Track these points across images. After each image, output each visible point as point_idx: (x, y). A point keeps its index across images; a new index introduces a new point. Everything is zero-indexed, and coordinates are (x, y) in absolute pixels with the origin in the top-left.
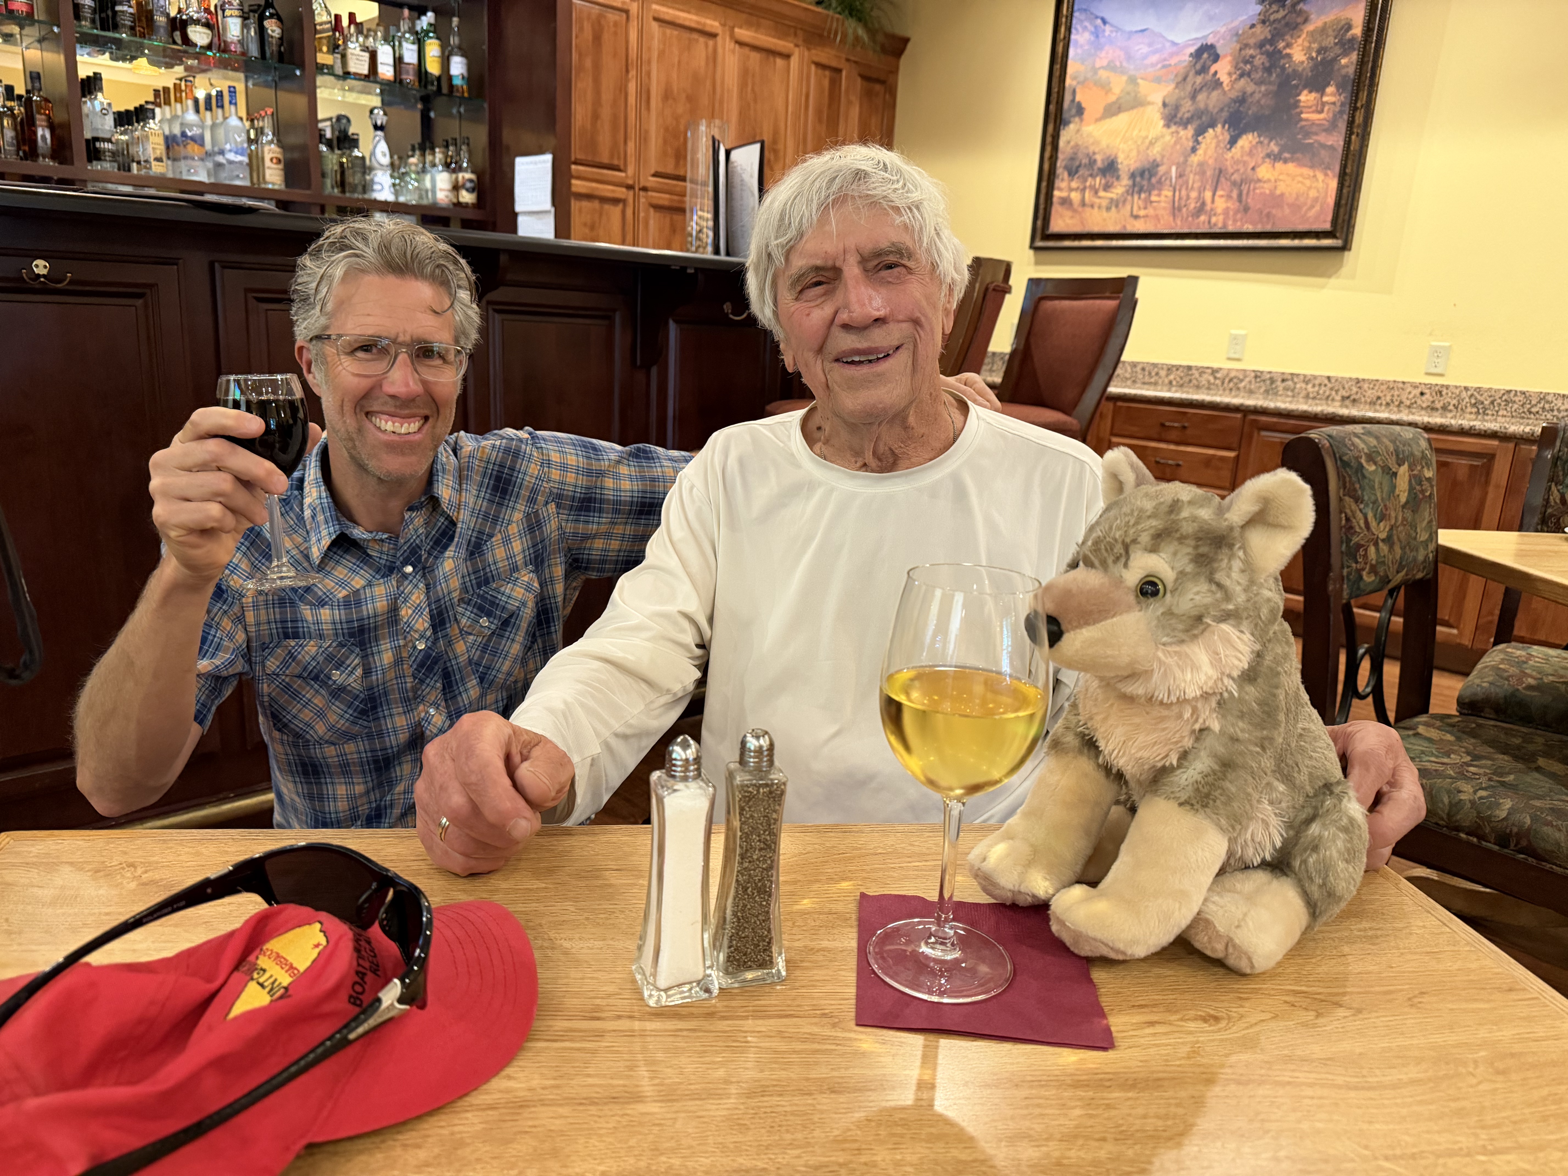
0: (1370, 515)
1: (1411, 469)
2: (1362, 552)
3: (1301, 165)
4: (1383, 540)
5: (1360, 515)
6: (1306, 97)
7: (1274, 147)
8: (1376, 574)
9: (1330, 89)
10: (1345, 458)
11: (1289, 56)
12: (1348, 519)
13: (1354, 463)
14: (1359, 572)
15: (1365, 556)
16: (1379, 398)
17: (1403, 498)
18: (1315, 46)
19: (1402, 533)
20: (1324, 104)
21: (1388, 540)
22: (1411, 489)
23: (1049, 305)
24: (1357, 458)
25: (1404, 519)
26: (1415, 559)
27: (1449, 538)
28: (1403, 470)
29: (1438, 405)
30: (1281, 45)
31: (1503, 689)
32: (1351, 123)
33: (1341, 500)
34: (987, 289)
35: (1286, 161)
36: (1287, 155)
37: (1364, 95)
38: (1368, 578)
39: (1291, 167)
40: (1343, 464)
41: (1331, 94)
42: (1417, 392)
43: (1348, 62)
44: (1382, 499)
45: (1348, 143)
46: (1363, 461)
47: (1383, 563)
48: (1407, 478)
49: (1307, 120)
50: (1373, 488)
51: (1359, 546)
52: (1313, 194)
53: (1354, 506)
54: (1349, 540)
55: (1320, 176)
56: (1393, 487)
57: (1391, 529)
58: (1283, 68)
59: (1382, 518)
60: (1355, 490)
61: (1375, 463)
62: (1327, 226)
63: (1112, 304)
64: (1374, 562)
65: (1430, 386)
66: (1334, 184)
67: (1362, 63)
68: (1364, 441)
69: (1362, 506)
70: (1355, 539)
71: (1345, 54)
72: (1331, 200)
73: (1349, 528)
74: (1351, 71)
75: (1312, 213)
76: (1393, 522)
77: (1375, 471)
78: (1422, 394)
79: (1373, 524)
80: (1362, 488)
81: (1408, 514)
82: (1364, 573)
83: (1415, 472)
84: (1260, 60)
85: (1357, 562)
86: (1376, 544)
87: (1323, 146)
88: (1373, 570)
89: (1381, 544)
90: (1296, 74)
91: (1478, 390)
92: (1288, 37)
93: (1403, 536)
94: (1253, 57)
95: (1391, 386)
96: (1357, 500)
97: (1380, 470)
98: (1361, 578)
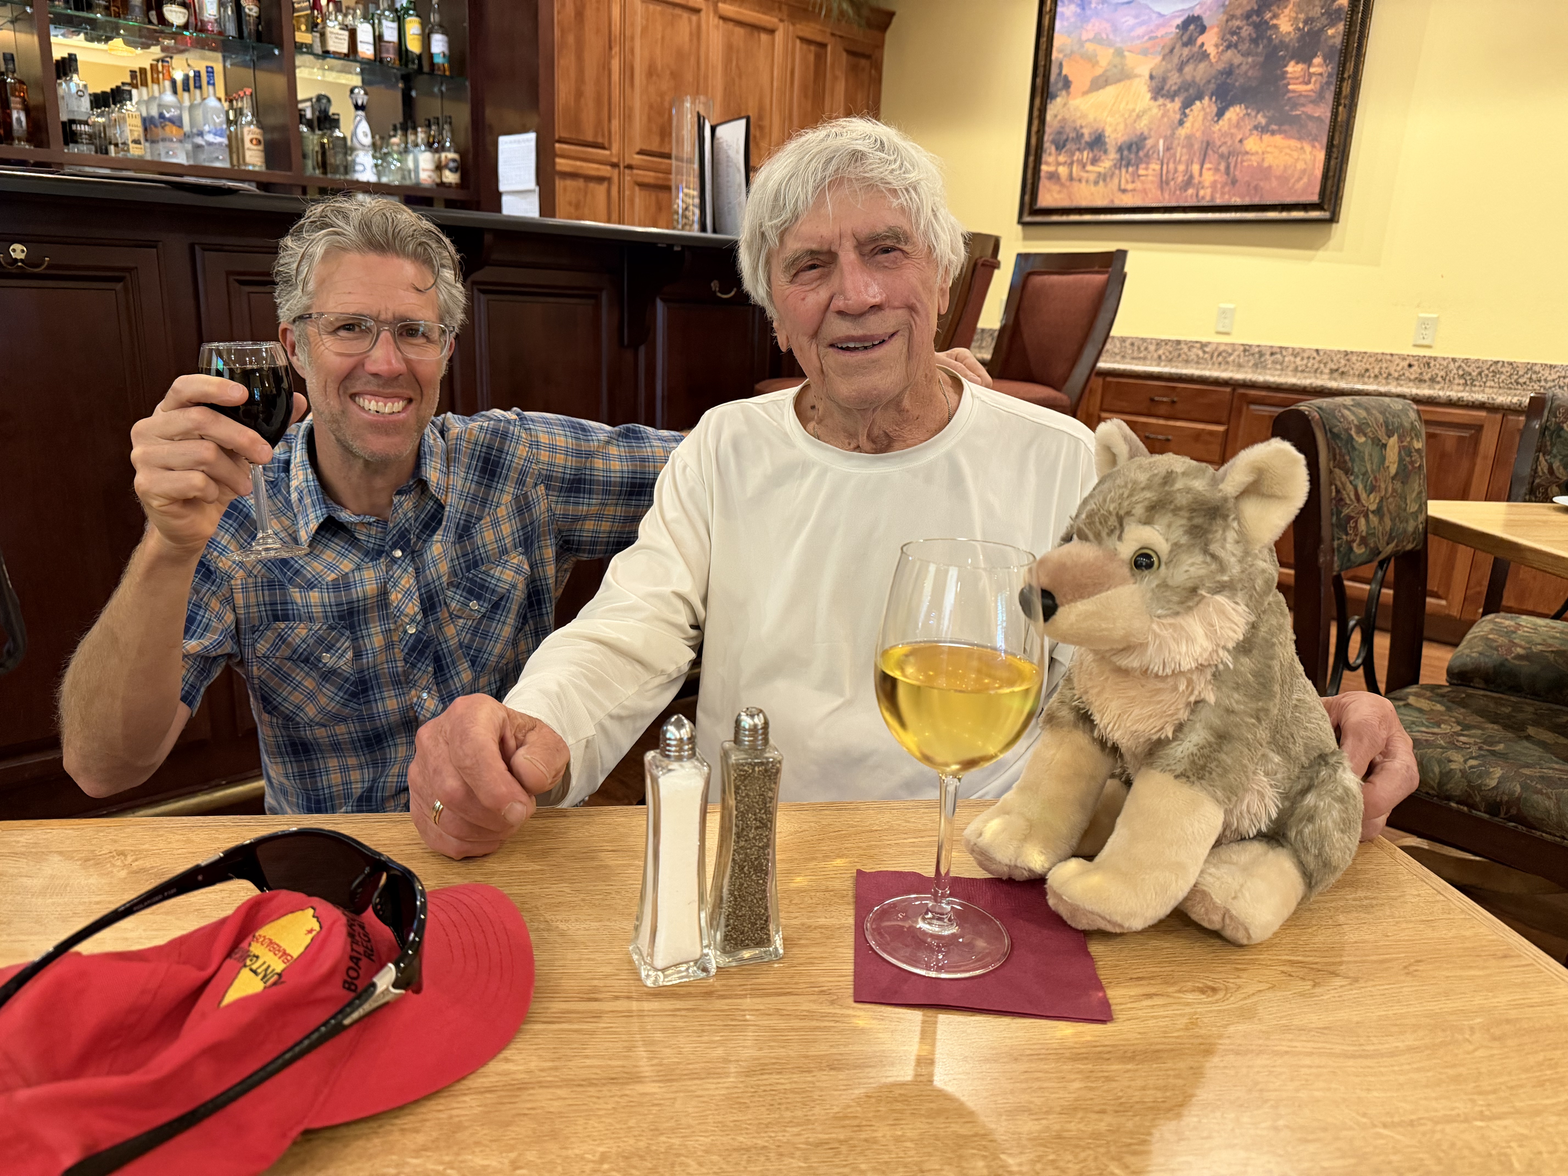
0: (1360, 487)
1: (1401, 439)
2: (1352, 524)
3: (1288, 137)
4: (1373, 512)
5: (1350, 487)
6: (1293, 69)
7: (1261, 120)
8: (1366, 545)
9: (1317, 60)
10: (1335, 430)
11: (1276, 27)
12: (1338, 491)
13: (1344, 436)
14: (1349, 544)
15: (1356, 527)
16: (1367, 370)
17: (1393, 470)
18: (1302, 16)
19: (1391, 504)
20: (1311, 75)
21: (1379, 512)
22: (1401, 460)
23: (1037, 280)
24: (1347, 430)
25: (1394, 490)
26: (1405, 531)
27: (1438, 509)
28: (1393, 441)
29: (1427, 377)
30: (1268, 15)
31: (1491, 659)
32: (1338, 95)
33: (1331, 472)
34: (975, 265)
35: (1273, 133)
36: (1274, 127)
37: (1351, 66)
38: (1359, 550)
39: (1278, 139)
40: (1333, 436)
41: (1318, 65)
42: (1406, 364)
43: (1335, 33)
44: (1372, 471)
45: (1335, 114)
46: (1353, 432)
47: (1373, 534)
48: (1396, 450)
49: (1294, 91)
50: (1363, 460)
51: (1349, 518)
52: (1300, 166)
53: (1344, 478)
54: (1339, 513)
55: (1308, 148)
56: (1383, 459)
57: (1381, 501)
58: (1270, 39)
59: (1372, 489)
60: (1345, 462)
61: (1365, 435)
62: (1315, 198)
63: (1100, 278)
64: (1364, 534)
65: (1418, 358)
66: (1321, 156)
67: (1348, 34)
68: (1353, 413)
69: (1352, 478)
70: (1346, 511)
71: (1332, 24)
72: (1319, 172)
73: (1339, 500)
74: (1338, 41)
75: (1300, 185)
76: (1383, 493)
77: (1365, 443)
78: (1410, 366)
79: (1363, 496)
80: (1352, 460)
81: (1398, 485)
82: (1355, 545)
83: (1405, 444)
84: (1247, 31)
85: (1347, 534)
86: (1366, 516)
87: (1310, 117)
88: (1364, 541)
89: (1371, 516)
90: (1283, 45)
91: (1466, 361)
92: (1274, 8)
93: (1392, 507)
94: (1239, 28)
95: (1378, 358)
96: (1348, 472)
97: (1370, 441)
98: (1351, 549)
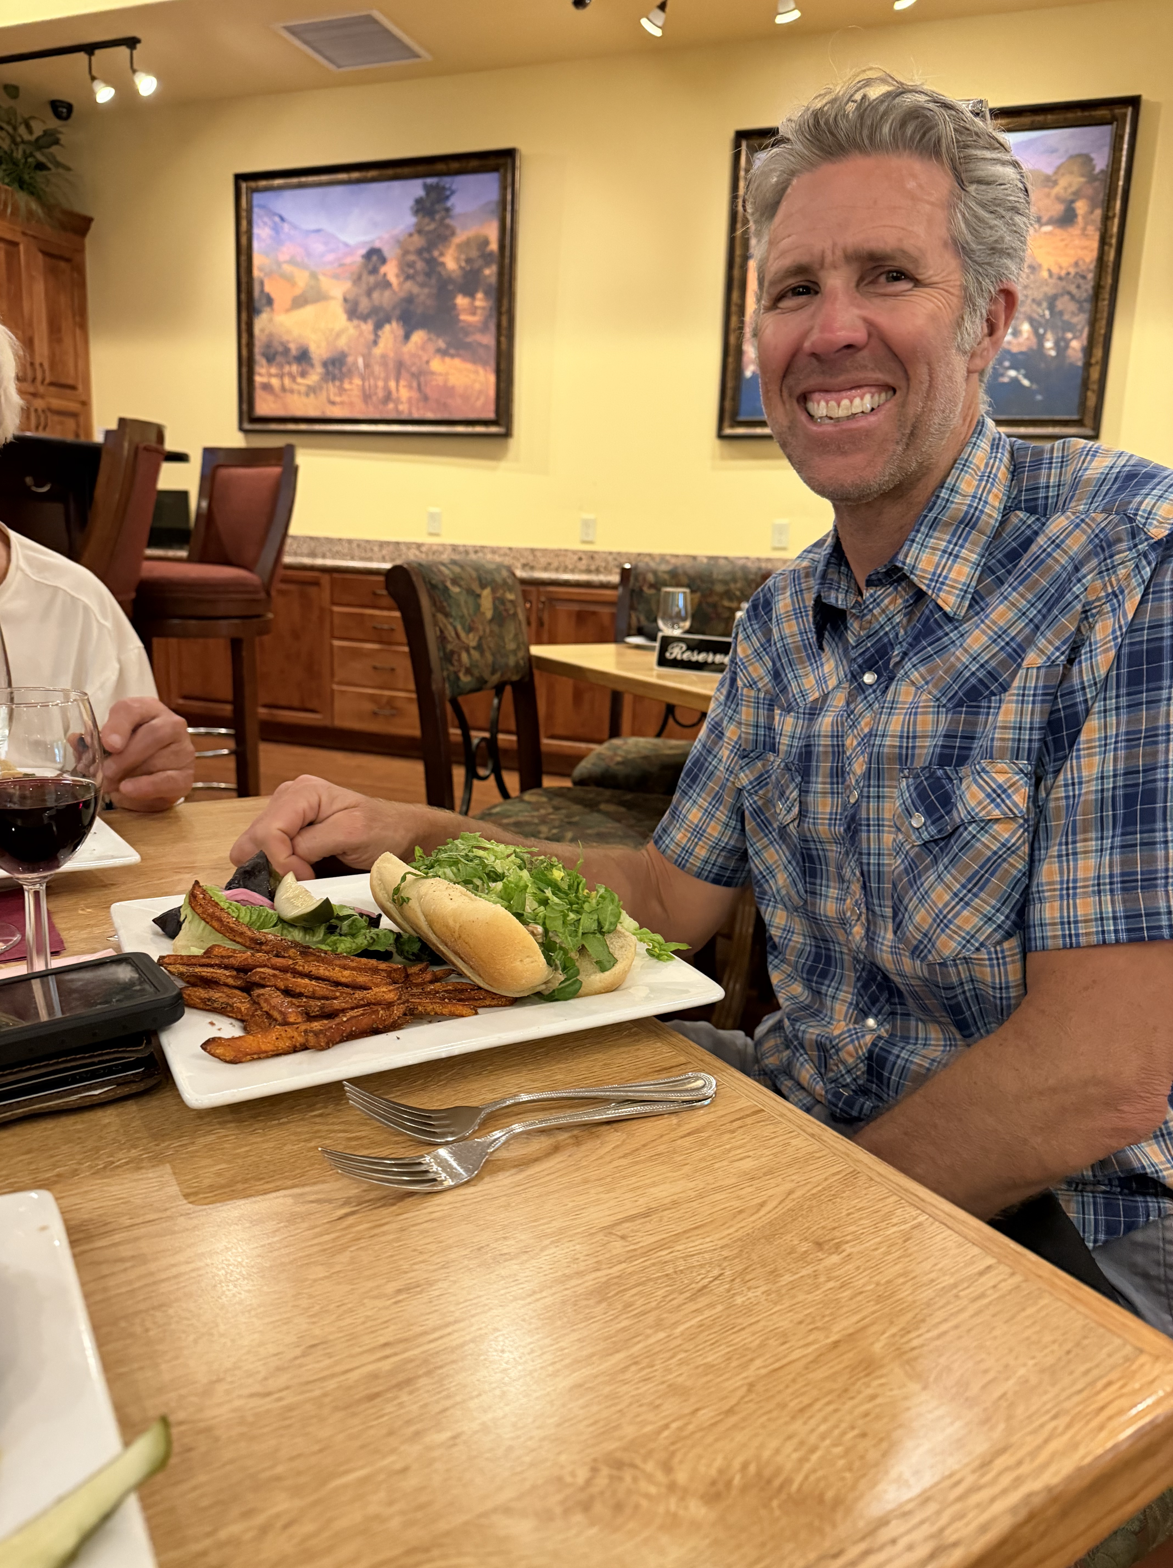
0: (459, 628)
1: (494, 591)
2: (456, 657)
3: (464, 359)
4: (474, 648)
5: (450, 628)
6: (461, 301)
7: (441, 344)
8: (472, 675)
9: (480, 295)
10: (433, 582)
11: (443, 264)
12: (441, 631)
13: (440, 586)
14: (456, 674)
15: (459, 660)
17: (489, 614)
18: (463, 257)
19: (491, 642)
20: (476, 308)
21: (479, 647)
22: (495, 608)
23: (224, 472)
24: (443, 582)
25: (491, 631)
26: (507, 665)
27: (537, 650)
28: (486, 593)
29: (593, 567)
30: (436, 253)
32: (499, 326)
33: (434, 616)
34: (137, 448)
35: (452, 356)
36: (452, 351)
37: (505, 302)
38: (465, 679)
39: (457, 362)
40: (432, 587)
41: (481, 300)
43: (490, 272)
44: (469, 615)
45: (498, 342)
46: (449, 584)
47: (477, 666)
48: (490, 599)
49: (464, 321)
50: (459, 606)
51: (452, 652)
52: (477, 386)
53: (445, 620)
54: (444, 648)
55: (481, 371)
56: (478, 606)
57: (481, 638)
58: (439, 274)
59: (470, 629)
60: (443, 607)
61: (460, 586)
62: (491, 415)
63: (276, 470)
64: (468, 665)
65: (585, 552)
66: (492, 378)
67: (501, 274)
68: (449, 569)
69: (451, 620)
70: (449, 647)
71: (488, 264)
72: (492, 392)
73: (442, 639)
74: (493, 280)
75: (479, 403)
76: (481, 633)
77: (460, 593)
78: (580, 559)
79: (463, 635)
80: (449, 605)
81: (496, 628)
82: (461, 675)
83: (498, 595)
84: (420, 265)
85: (453, 665)
86: (468, 651)
87: (480, 344)
88: (468, 671)
89: (472, 652)
90: (450, 280)
91: (619, 554)
92: (440, 247)
93: (492, 645)
94: (414, 262)
96: (447, 615)
97: (464, 592)
98: (458, 678)
